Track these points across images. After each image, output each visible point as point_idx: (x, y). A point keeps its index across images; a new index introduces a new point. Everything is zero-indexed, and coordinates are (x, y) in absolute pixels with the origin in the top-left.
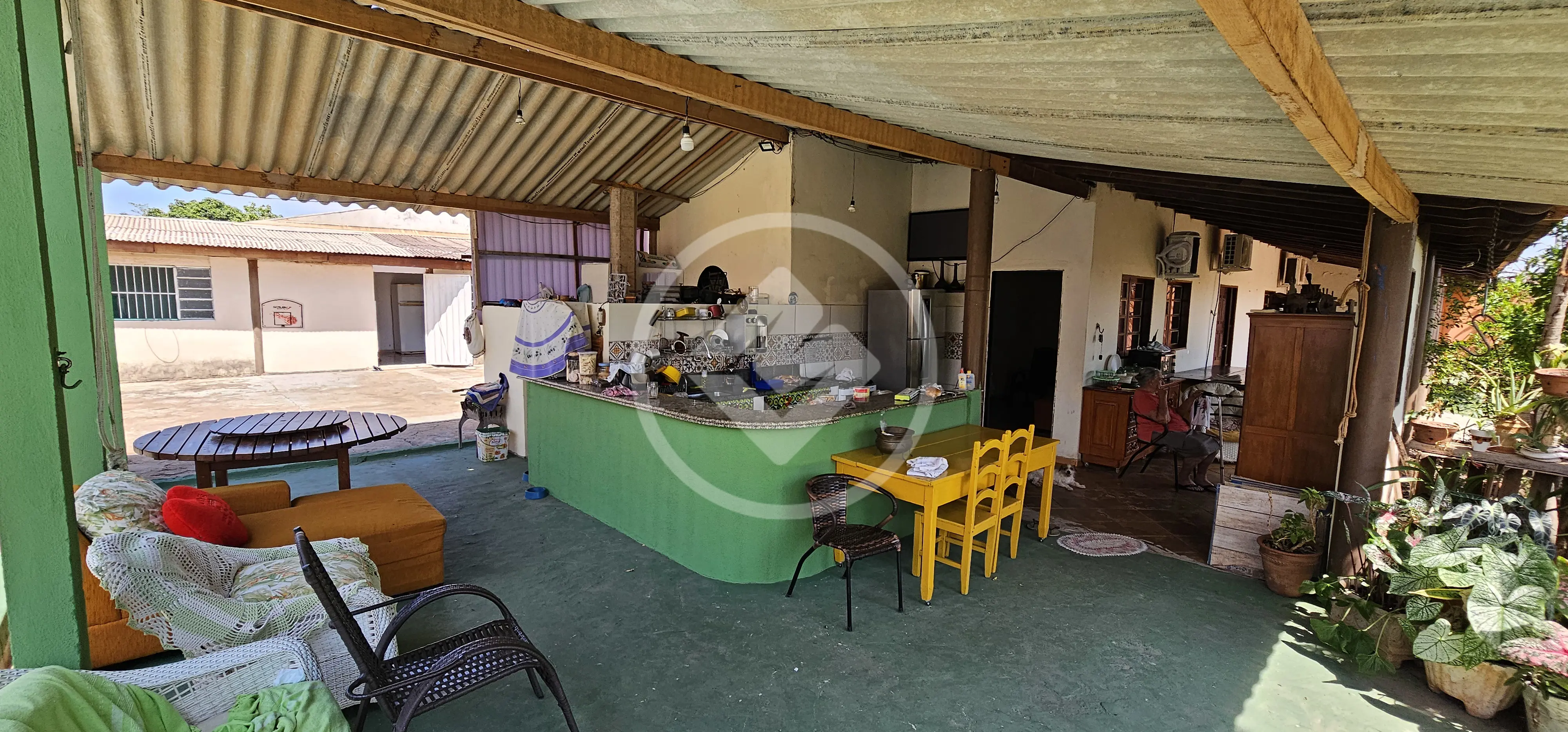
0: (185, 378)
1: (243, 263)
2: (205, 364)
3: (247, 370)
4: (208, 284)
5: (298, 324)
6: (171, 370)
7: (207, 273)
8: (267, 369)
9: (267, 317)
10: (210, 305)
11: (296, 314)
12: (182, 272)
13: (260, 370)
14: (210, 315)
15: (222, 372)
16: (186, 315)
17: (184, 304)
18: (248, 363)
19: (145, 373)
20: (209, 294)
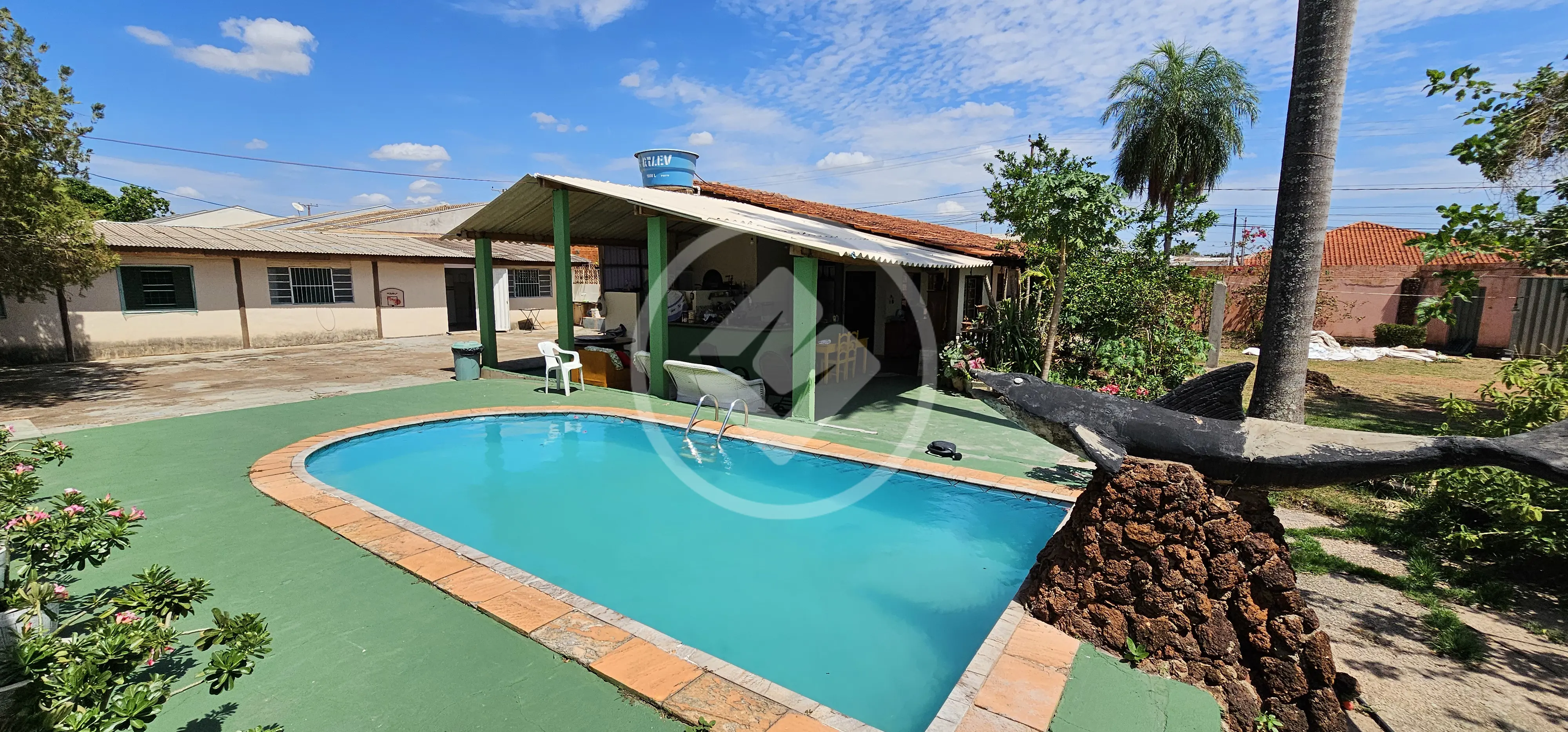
0: (339, 342)
1: (369, 264)
2: (350, 332)
3: (373, 336)
4: (349, 279)
5: (402, 304)
6: (331, 336)
7: (348, 271)
8: (384, 336)
9: (384, 301)
10: (350, 293)
11: (400, 298)
12: (335, 271)
13: (380, 336)
14: (351, 300)
15: (359, 337)
16: (338, 300)
17: (337, 293)
18: (373, 331)
19: (317, 339)
20: (350, 286)
